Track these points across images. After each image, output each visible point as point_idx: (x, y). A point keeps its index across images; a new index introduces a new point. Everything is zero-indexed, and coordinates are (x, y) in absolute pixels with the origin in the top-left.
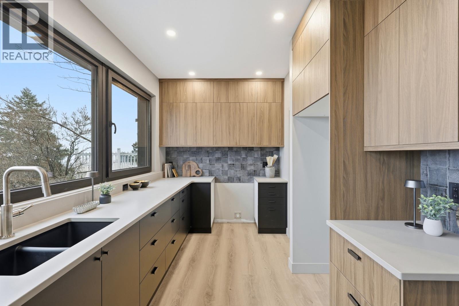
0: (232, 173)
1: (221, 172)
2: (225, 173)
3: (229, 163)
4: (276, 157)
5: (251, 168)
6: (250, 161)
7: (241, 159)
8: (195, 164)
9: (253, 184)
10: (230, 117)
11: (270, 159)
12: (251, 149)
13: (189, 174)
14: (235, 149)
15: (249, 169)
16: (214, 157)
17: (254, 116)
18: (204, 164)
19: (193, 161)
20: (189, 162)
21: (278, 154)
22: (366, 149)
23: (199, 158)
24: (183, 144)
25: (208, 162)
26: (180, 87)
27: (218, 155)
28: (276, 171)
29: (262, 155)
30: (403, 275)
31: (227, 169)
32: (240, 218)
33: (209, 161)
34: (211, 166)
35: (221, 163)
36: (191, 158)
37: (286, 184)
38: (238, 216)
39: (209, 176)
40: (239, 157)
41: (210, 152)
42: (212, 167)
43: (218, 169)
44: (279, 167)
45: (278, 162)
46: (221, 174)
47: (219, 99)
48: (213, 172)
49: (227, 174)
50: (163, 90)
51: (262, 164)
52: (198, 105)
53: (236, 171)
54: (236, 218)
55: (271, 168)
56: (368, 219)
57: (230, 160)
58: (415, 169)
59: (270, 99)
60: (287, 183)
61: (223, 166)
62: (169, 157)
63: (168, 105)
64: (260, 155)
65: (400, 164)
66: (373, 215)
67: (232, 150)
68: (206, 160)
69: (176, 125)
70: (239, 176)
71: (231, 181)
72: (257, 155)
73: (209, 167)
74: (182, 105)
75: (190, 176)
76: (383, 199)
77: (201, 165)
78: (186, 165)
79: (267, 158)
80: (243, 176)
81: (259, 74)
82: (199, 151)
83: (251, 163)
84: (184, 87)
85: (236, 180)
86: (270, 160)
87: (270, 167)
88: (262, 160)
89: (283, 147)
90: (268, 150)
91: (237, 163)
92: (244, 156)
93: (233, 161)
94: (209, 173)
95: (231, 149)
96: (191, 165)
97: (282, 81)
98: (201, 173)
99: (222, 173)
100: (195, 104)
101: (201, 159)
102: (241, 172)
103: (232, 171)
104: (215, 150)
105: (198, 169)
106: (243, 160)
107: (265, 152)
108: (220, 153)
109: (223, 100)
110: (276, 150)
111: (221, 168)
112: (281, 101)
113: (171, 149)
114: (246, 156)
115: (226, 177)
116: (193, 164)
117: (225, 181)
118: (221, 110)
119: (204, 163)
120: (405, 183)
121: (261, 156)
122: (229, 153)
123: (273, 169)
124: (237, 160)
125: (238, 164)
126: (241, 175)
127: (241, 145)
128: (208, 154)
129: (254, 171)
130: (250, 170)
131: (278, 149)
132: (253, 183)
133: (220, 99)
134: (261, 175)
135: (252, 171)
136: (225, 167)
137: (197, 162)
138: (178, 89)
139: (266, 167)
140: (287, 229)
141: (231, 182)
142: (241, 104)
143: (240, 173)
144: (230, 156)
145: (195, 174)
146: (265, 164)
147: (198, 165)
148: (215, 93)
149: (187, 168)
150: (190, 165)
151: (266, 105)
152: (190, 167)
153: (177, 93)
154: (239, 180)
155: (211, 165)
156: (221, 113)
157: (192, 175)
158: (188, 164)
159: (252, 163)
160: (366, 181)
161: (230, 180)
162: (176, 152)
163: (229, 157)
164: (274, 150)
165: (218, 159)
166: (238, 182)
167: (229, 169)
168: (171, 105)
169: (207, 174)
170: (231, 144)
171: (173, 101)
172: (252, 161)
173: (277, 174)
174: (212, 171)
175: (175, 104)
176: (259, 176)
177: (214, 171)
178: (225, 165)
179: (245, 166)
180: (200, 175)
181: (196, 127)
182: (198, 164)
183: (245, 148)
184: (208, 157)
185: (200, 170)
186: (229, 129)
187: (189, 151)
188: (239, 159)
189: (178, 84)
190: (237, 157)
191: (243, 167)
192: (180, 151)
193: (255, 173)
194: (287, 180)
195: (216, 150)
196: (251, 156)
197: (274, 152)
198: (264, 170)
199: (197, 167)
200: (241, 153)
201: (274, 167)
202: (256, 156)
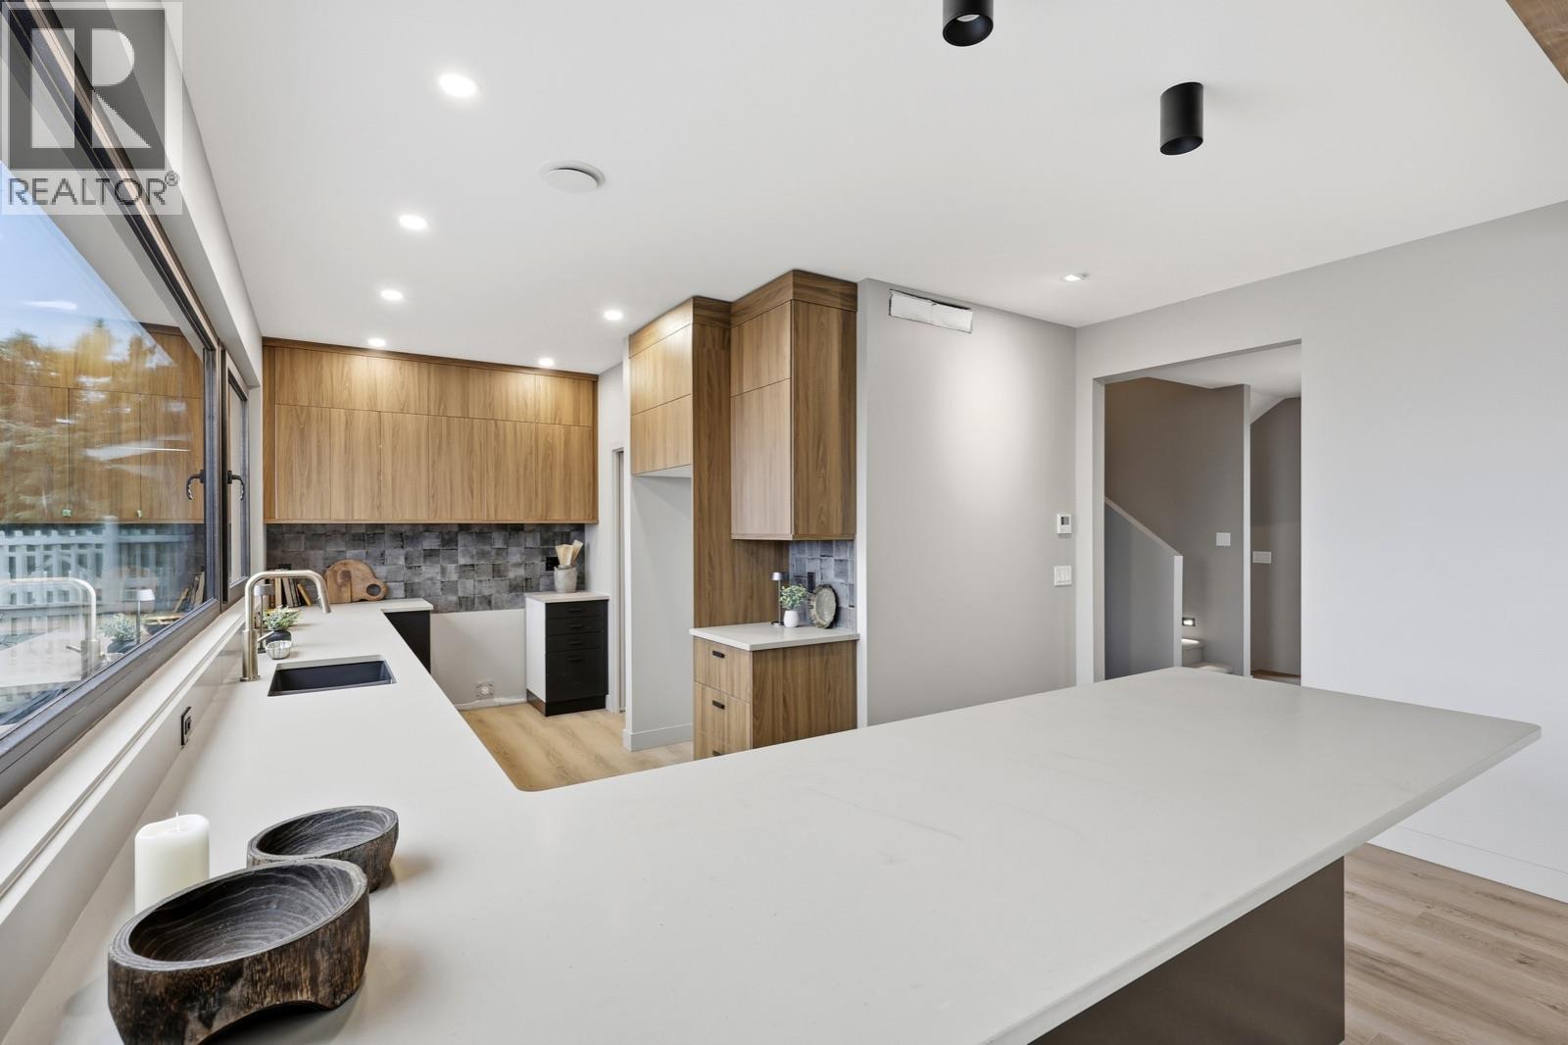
0: (468, 587)
1: (439, 585)
2: (448, 587)
3: (462, 561)
4: (577, 545)
5: (516, 573)
6: (515, 555)
7: (493, 553)
8: (362, 566)
9: (522, 610)
10: (471, 452)
11: (567, 549)
12: (517, 528)
13: (346, 595)
14: (477, 530)
15: (511, 575)
16: (420, 548)
17: (531, 454)
18: (389, 567)
19: (358, 559)
20: (345, 564)
21: (582, 540)
22: (734, 537)
23: (375, 551)
24: (342, 517)
25: (402, 561)
26: (332, 366)
27: (430, 543)
28: (578, 578)
29: (544, 542)
30: (752, 646)
31: (454, 577)
32: (491, 695)
33: (406, 559)
34: (409, 573)
35: (438, 562)
36: (350, 553)
37: (604, 603)
38: (485, 690)
39: (406, 597)
40: (487, 548)
41: (406, 536)
42: (415, 574)
43: (432, 579)
44: (584, 568)
45: (581, 558)
46: (439, 590)
47: (442, 407)
48: (415, 587)
49: (455, 591)
50: (278, 368)
51: (544, 563)
52: (387, 418)
53: (480, 581)
54: (480, 696)
55: (567, 571)
56: (736, 623)
57: (464, 556)
58: (784, 560)
59: (567, 417)
60: (607, 600)
61: (443, 571)
62: (278, 553)
63: (294, 411)
64: (539, 542)
65: (769, 555)
66: (741, 619)
67: (470, 529)
68: (397, 557)
69: (319, 463)
70: (486, 593)
71: (467, 606)
72: (532, 541)
73: (405, 574)
74: (338, 416)
75: (352, 602)
76: (751, 597)
77: (381, 571)
78: (335, 573)
79: (557, 547)
80: (498, 592)
81: (547, 362)
82: (375, 534)
83: (517, 561)
84: (343, 368)
85: (481, 603)
86: (565, 553)
87: (567, 568)
88: (544, 552)
89: (597, 523)
90: (557, 529)
91: (483, 562)
92: (499, 544)
93: (472, 557)
94: (405, 591)
95: (464, 528)
96: (352, 572)
97: (592, 381)
98: (383, 590)
99: (442, 589)
100: (374, 414)
101: (382, 554)
102: (493, 583)
103: (470, 583)
104: (421, 529)
105: (373, 581)
106: (497, 554)
107: (550, 534)
108: (437, 538)
109: (454, 410)
110: (577, 530)
111: (439, 577)
112: (590, 424)
113: (285, 529)
114: (506, 543)
115: (454, 598)
116: (358, 570)
117: (449, 609)
118: (449, 434)
119: (390, 565)
120: (771, 576)
121: (542, 545)
122: (460, 538)
123: (574, 572)
124: (483, 555)
125: (485, 565)
126: (493, 591)
127: (499, 518)
128: (403, 541)
129: (527, 579)
130: (516, 578)
131: (580, 529)
132: (524, 607)
133: (445, 407)
134: (541, 587)
135: (519, 580)
136: (450, 573)
137: (368, 562)
138: (326, 370)
139: (555, 568)
140: (608, 696)
141: (467, 610)
142: (501, 423)
143: (489, 588)
144: (465, 546)
145: (365, 595)
146: (553, 563)
147: (371, 569)
148: (433, 392)
149: (340, 581)
150: (349, 572)
151: (559, 431)
152: (347, 575)
153: (321, 383)
154: (488, 603)
155: (410, 568)
156: (449, 443)
157: (357, 596)
158: (344, 569)
159: (519, 561)
160: (733, 574)
161: (466, 604)
162: (303, 536)
163: (460, 549)
164: (572, 531)
165: (430, 554)
166: (484, 610)
167: (460, 578)
168: (302, 413)
169: (401, 593)
170: (475, 517)
171: (310, 402)
172: (518, 556)
173: (581, 584)
174: (413, 584)
175: (314, 410)
176: (538, 590)
177: (419, 583)
178: (451, 567)
179: (502, 568)
180: (381, 595)
181: (379, 473)
182: (373, 567)
183: (502, 527)
184: (402, 547)
185: (378, 584)
186: (471, 480)
187: (343, 534)
188: (489, 552)
189: (325, 358)
190: (482, 547)
191: (497, 572)
192: (314, 535)
193: (527, 586)
194: (607, 594)
195: (426, 531)
196: (518, 545)
197: (573, 534)
198: (552, 575)
199: (370, 576)
200: (491, 537)
201: (574, 569)
202: (530, 543)
